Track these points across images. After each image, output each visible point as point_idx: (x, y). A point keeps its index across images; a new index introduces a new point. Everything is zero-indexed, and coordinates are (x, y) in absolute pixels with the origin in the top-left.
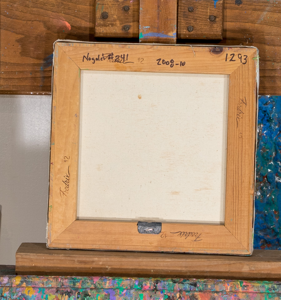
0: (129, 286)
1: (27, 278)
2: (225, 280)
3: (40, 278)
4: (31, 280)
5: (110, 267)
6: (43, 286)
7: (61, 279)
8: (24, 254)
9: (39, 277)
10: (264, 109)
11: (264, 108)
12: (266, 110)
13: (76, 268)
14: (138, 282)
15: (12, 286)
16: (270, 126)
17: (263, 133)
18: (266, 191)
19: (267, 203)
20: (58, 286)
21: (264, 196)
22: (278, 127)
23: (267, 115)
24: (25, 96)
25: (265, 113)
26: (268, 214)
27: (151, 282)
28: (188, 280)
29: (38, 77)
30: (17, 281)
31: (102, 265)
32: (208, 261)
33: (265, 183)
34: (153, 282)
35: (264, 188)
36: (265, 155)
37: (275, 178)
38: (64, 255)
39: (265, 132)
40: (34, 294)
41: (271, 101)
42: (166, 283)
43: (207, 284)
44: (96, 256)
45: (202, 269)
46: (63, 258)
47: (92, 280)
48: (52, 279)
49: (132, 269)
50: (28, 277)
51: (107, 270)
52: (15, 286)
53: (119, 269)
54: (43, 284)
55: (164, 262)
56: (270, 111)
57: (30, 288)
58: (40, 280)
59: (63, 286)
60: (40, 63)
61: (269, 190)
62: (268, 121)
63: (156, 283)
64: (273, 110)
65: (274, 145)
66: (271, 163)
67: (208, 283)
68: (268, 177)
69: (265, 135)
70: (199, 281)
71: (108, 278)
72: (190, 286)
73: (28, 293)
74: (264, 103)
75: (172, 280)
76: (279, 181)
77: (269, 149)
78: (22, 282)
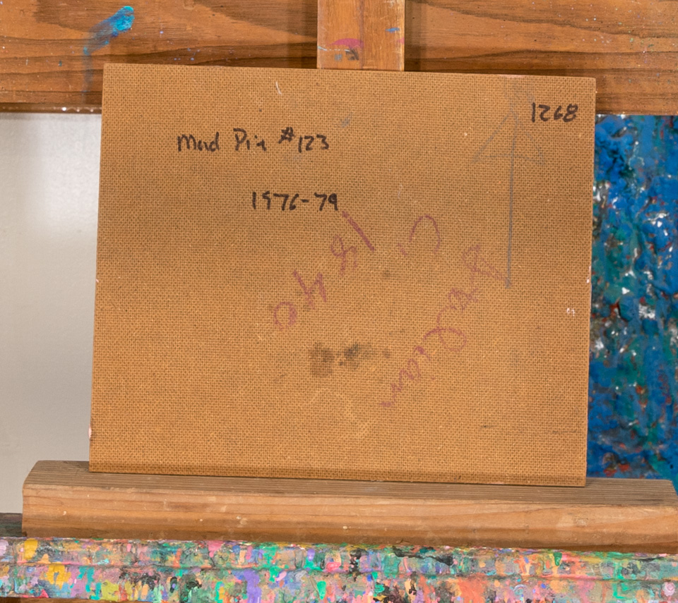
0: (292, 563)
1: (51, 543)
2: (519, 549)
3: (82, 544)
4: (60, 548)
5: (245, 519)
6: (89, 563)
7: (132, 547)
8: (43, 486)
9: (81, 542)
10: (612, 147)
11: (612, 143)
12: (618, 149)
13: (166, 520)
14: (314, 554)
15: (15, 563)
16: (627, 187)
17: (611, 203)
18: (616, 340)
19: (620, 368)
20: (125, 564)
21: (614, 350)
22: (646, 188)
23: (619, 161)
24: (48, 115)
25: (616, 156)
26: (623, 393)
27: (344, 554)
28: (431, 548)
29: (76, 72)
30: (28, 549)
31: (227, 513)
32: (476, 504)
33: (614, 320)
34: (348, 554)
35: (613, 333)
36: (615, 255)
37: (637, 309)
38: (136, 490)
39: (615, 200)
40: (69, 581)
41: (628, 128)
42: (381, 556)
43: (476, 559)
44: (211, 493)
45: (461, 524)
46: (134, 497)
47: (204, 547)
48: (111, 546)
49: (298, 523)
50: (53, 541)
51: (239, 526)
52: (23, 564)
53: (265, 522)
54: (90, 557)
55: (371, 506)
56: (626, 151)
57: (60, 567)
58: (81, 548)
59: (136, 564)
60: (83, 38)
61: (625, 337)
62: (621, 174)
63: (356, 556)
64: (633, 148)
65: (635, 231)
66: (630, 275)
67: (480, 555)
68: (621, 307)
69: (614, 207)
70: (457, 552)
71: (242, 545)
72: (436, 564)
73: (55, 580)
74: (614, 131)
75: (395, 549)
76: (648, 317)
77: (624, 240)
78: (40, 553)
